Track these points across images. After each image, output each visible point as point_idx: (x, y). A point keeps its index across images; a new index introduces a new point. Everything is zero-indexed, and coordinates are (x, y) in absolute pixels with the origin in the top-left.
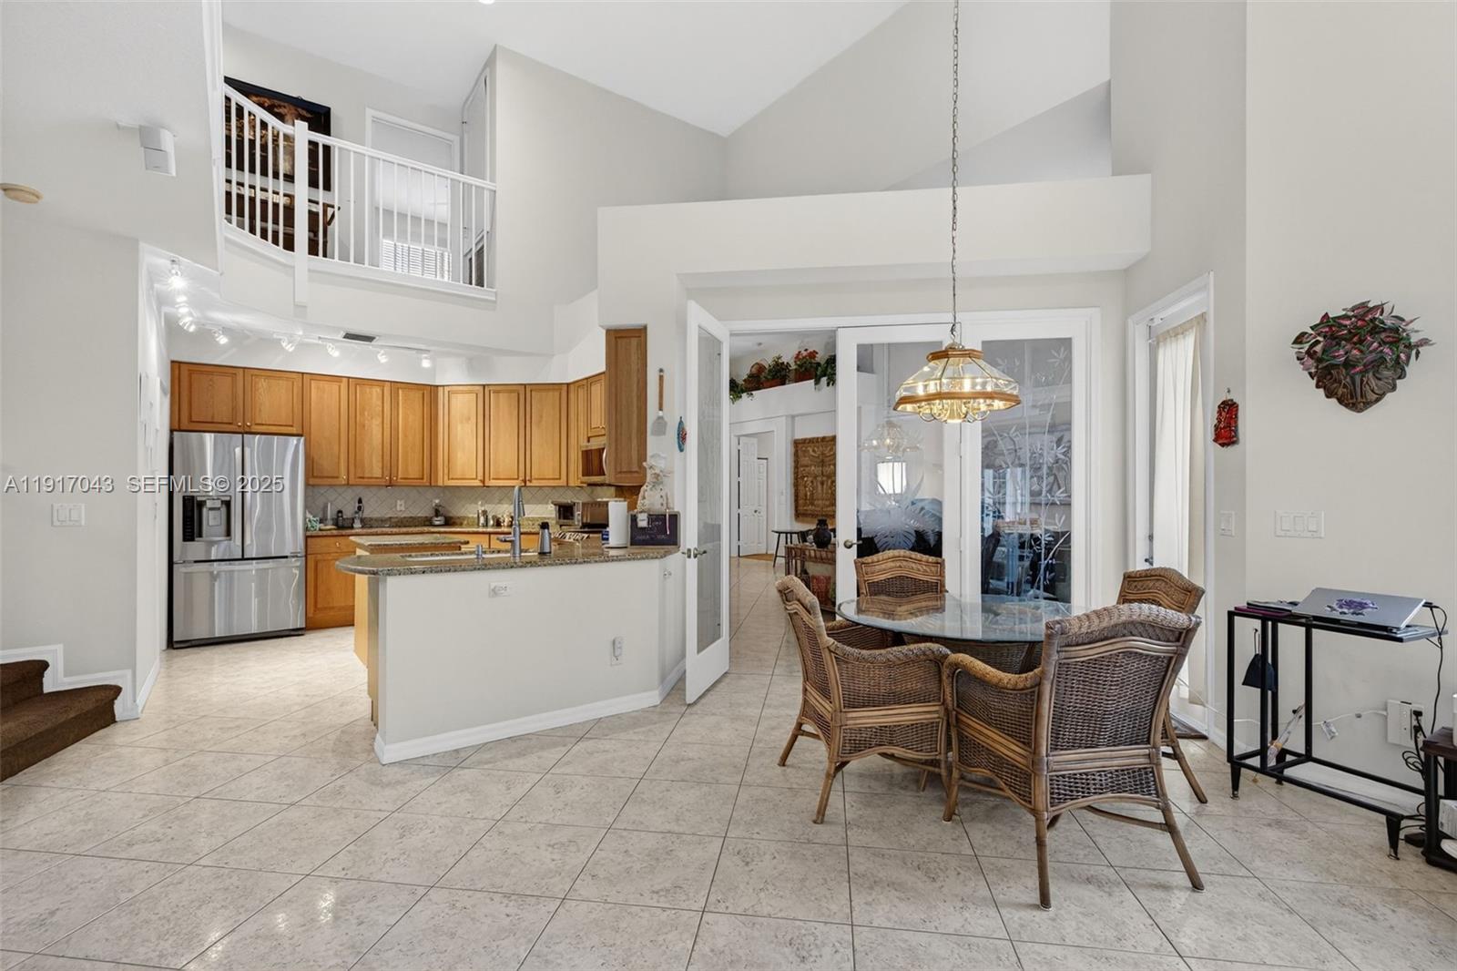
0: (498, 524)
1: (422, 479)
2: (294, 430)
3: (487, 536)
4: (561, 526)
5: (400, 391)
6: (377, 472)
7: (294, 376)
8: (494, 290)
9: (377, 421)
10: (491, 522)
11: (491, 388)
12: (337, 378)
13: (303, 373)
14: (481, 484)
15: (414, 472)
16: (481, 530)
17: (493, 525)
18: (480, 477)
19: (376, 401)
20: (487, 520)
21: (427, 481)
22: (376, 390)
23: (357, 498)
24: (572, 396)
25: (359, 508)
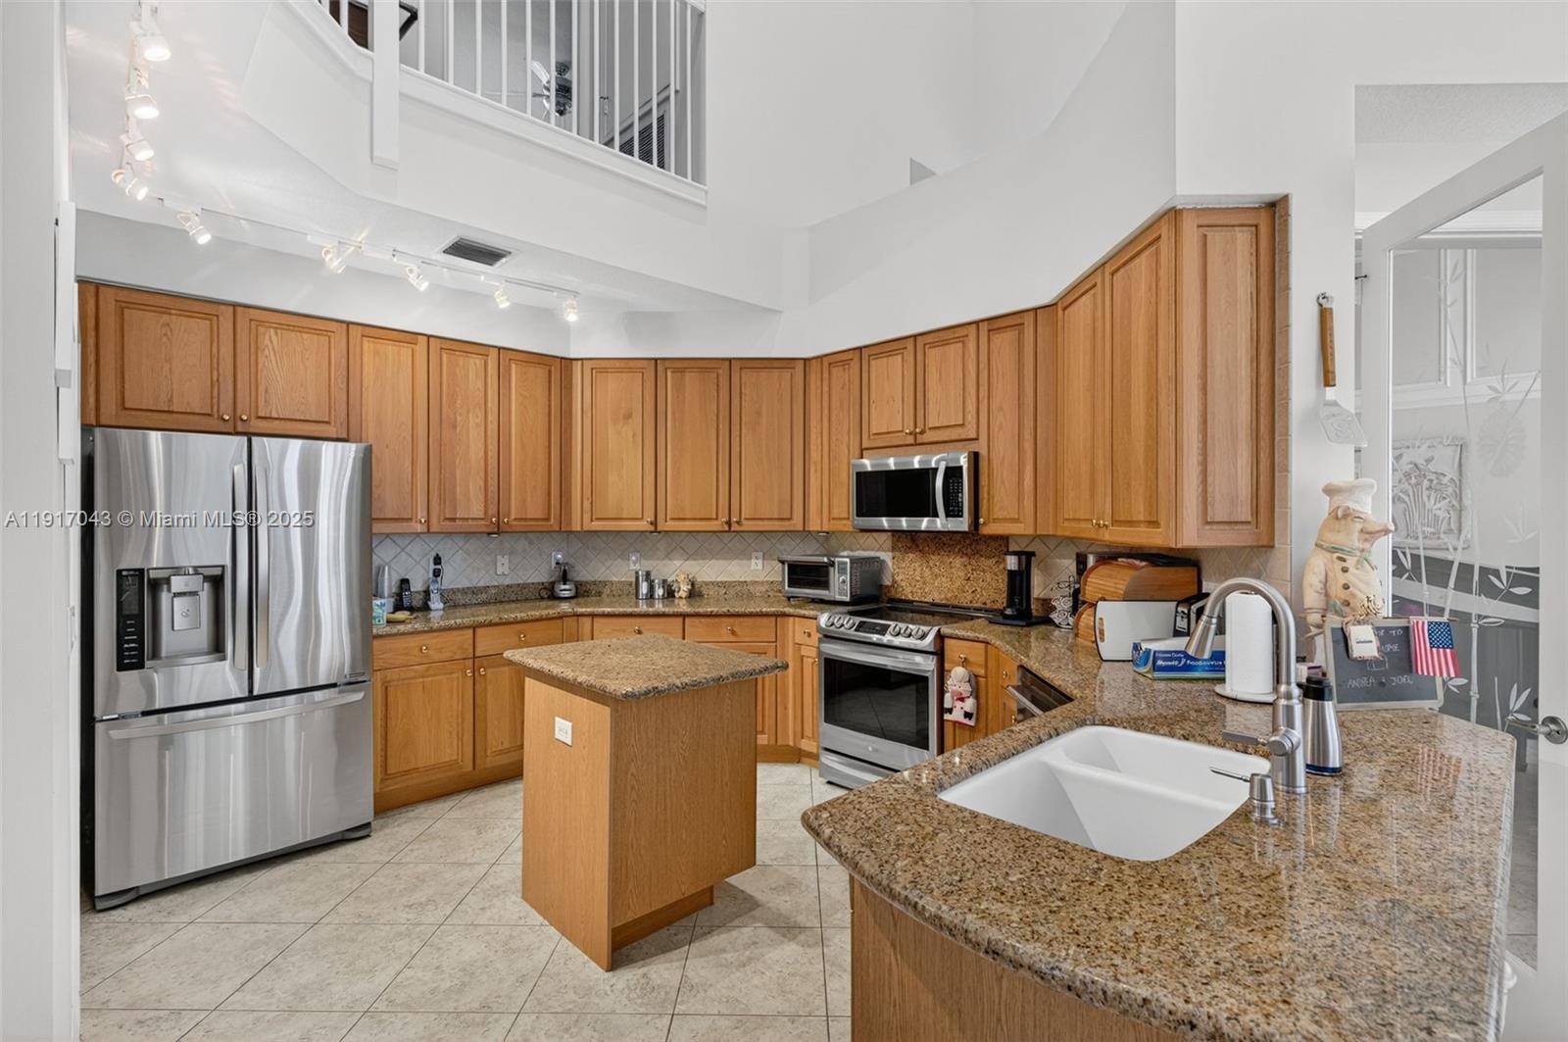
0: (670, 594)
1: (548, 519)
2: (332, 431)
3: (681, 619)
4: (789, 598)
5: (513, 366)
6: (476, 510)
7: (333, 326)
8: (705, 188)
9: (474, 420)
10: (659, 592)
11: (668, 364)
12: (408, 337)
13: (348, 323)
14: (652, 528)
15: (535, 510)
16: (643, 607)
17: (663, 597)
18: (651, 518)
19: (474, 383)
20: (651, 588)
21: (555, 527)
22: (475, 363)
23: (434, 554)
24: (814, 379)
25: (437, 573)
